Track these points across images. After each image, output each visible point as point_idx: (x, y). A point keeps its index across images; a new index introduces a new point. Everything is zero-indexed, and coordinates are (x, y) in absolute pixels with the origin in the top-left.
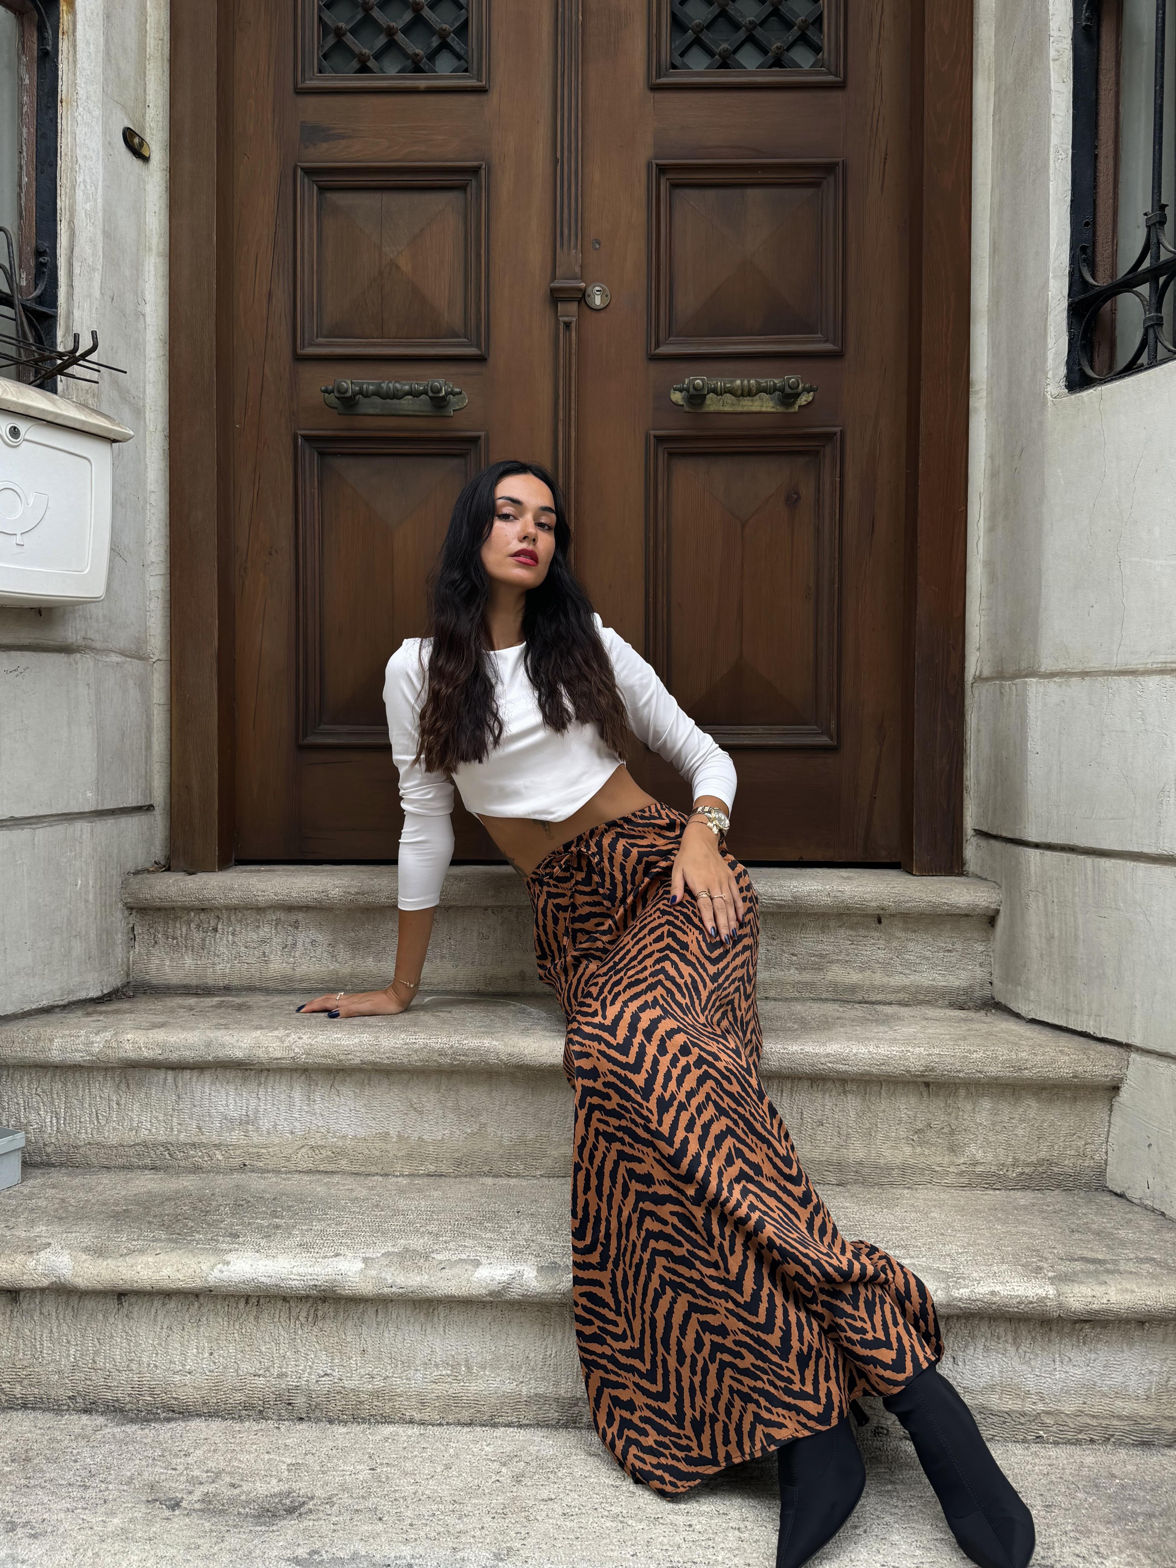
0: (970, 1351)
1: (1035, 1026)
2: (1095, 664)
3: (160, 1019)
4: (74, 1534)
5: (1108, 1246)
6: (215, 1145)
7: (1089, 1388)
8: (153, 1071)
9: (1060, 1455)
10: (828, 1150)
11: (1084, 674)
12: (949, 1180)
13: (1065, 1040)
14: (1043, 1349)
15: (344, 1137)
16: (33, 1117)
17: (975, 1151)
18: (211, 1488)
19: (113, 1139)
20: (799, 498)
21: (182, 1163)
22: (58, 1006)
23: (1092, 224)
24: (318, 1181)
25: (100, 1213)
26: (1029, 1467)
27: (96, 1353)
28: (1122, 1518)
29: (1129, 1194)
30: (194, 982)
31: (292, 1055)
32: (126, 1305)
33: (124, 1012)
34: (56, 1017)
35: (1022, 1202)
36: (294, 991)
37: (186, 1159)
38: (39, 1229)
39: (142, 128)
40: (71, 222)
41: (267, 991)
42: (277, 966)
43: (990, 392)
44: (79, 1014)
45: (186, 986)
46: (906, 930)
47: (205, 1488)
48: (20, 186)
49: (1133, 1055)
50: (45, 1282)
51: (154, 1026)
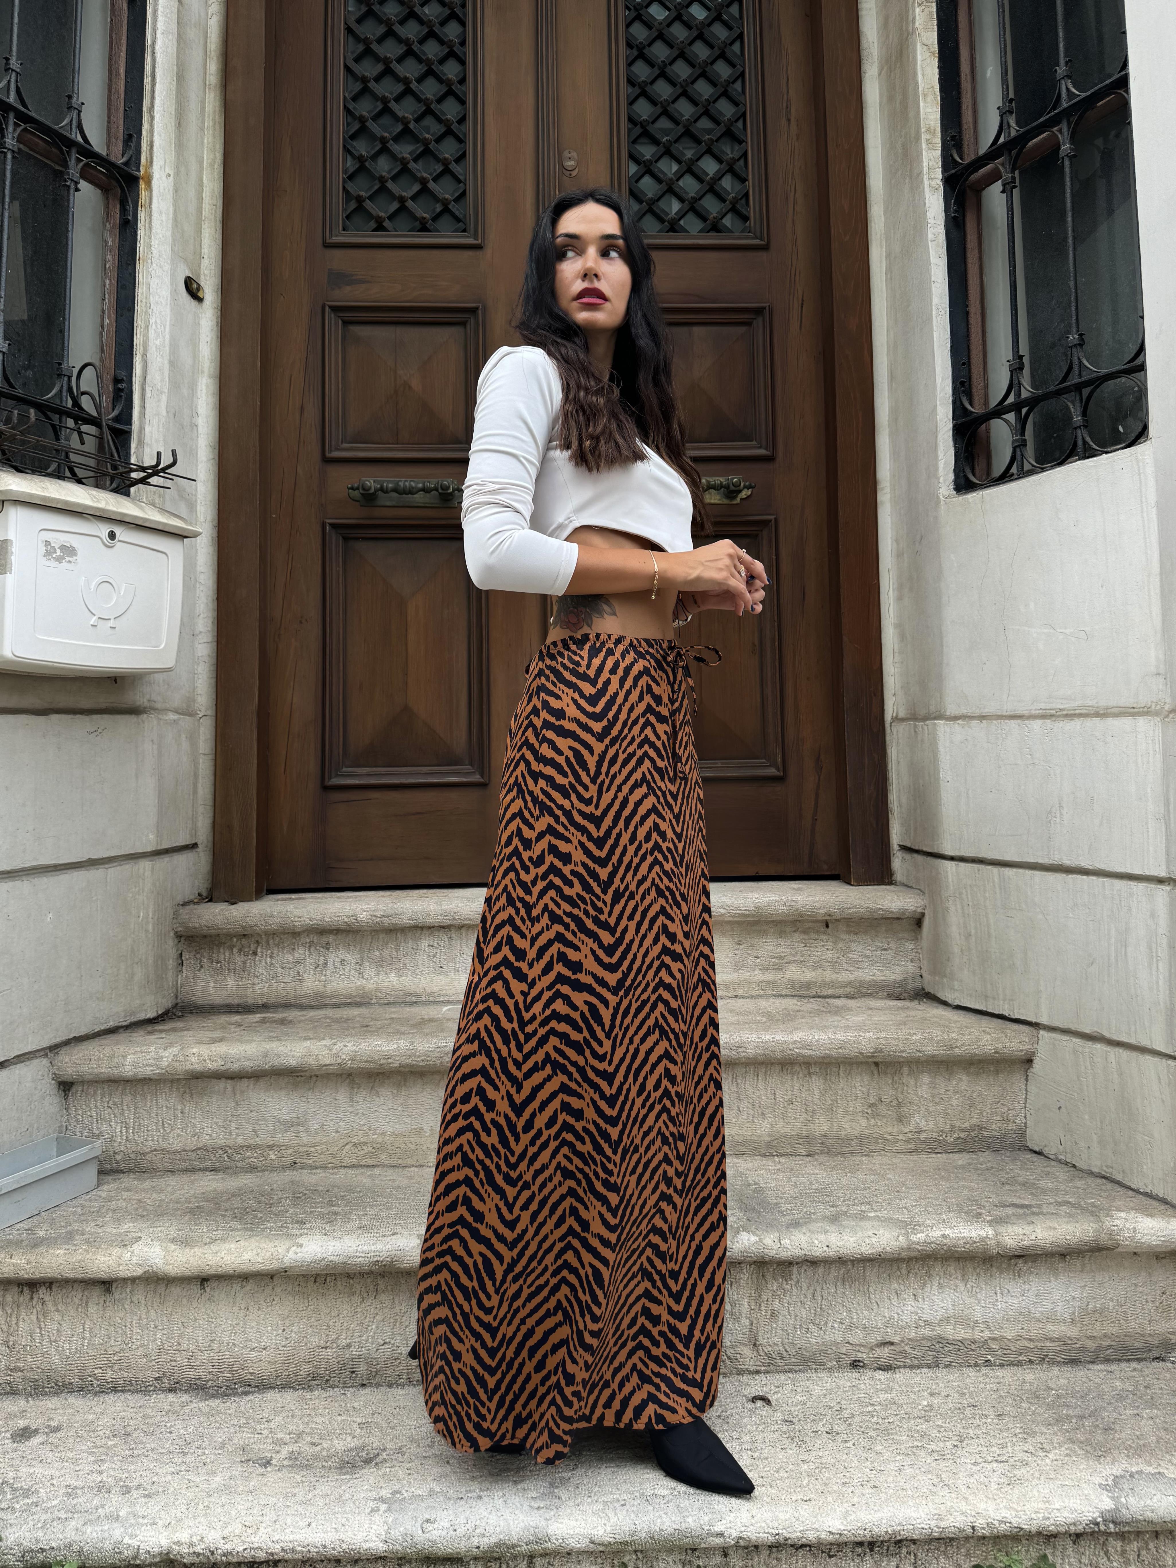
0: (928, 1289)
1: (961, 1012)
2: (989, 710)
3: (217, 1035)
5: (1032, 1194)
6: (269, 1146)
7: (1025, 1316)
8: (214, 1081)
10: (799, 1125)
12: (900, 1146)
13: (985, 1022)
14: (986, 1284)
15: (383, 1133)
16: (105, 1127)
17: (918, 1120)
18: (295, 1448)
19: (177, 1145)
21: (239, 1164)
22: (122, 1027)
23: (968, 364)
24: (362, 1174)
25: (178, 1210)
26: (982, 1385)
27: (181, 1336)
28: (1059, 1420)
29: (1046, 1151)
30: (236, 1001)
31: (339, 1061)
32: (208, 1289)
33: (182, 1030)
34: (122, 1036)
35: (960, 1162)
36: (325, 1006)
37: (244, 1160)
38: (127, 1226)
39: (198, 275)
40: (144, 355)
41: (300, 1007)
42: (311, 984)
43: (893, 489)
44: (141, 1033)
45: (228, 1006)
46: (849, 933)
47: (290, 1448)
48: (102, 327)
49: (1042, 1032)
50: (139, 1272)
51: (214, 1041)
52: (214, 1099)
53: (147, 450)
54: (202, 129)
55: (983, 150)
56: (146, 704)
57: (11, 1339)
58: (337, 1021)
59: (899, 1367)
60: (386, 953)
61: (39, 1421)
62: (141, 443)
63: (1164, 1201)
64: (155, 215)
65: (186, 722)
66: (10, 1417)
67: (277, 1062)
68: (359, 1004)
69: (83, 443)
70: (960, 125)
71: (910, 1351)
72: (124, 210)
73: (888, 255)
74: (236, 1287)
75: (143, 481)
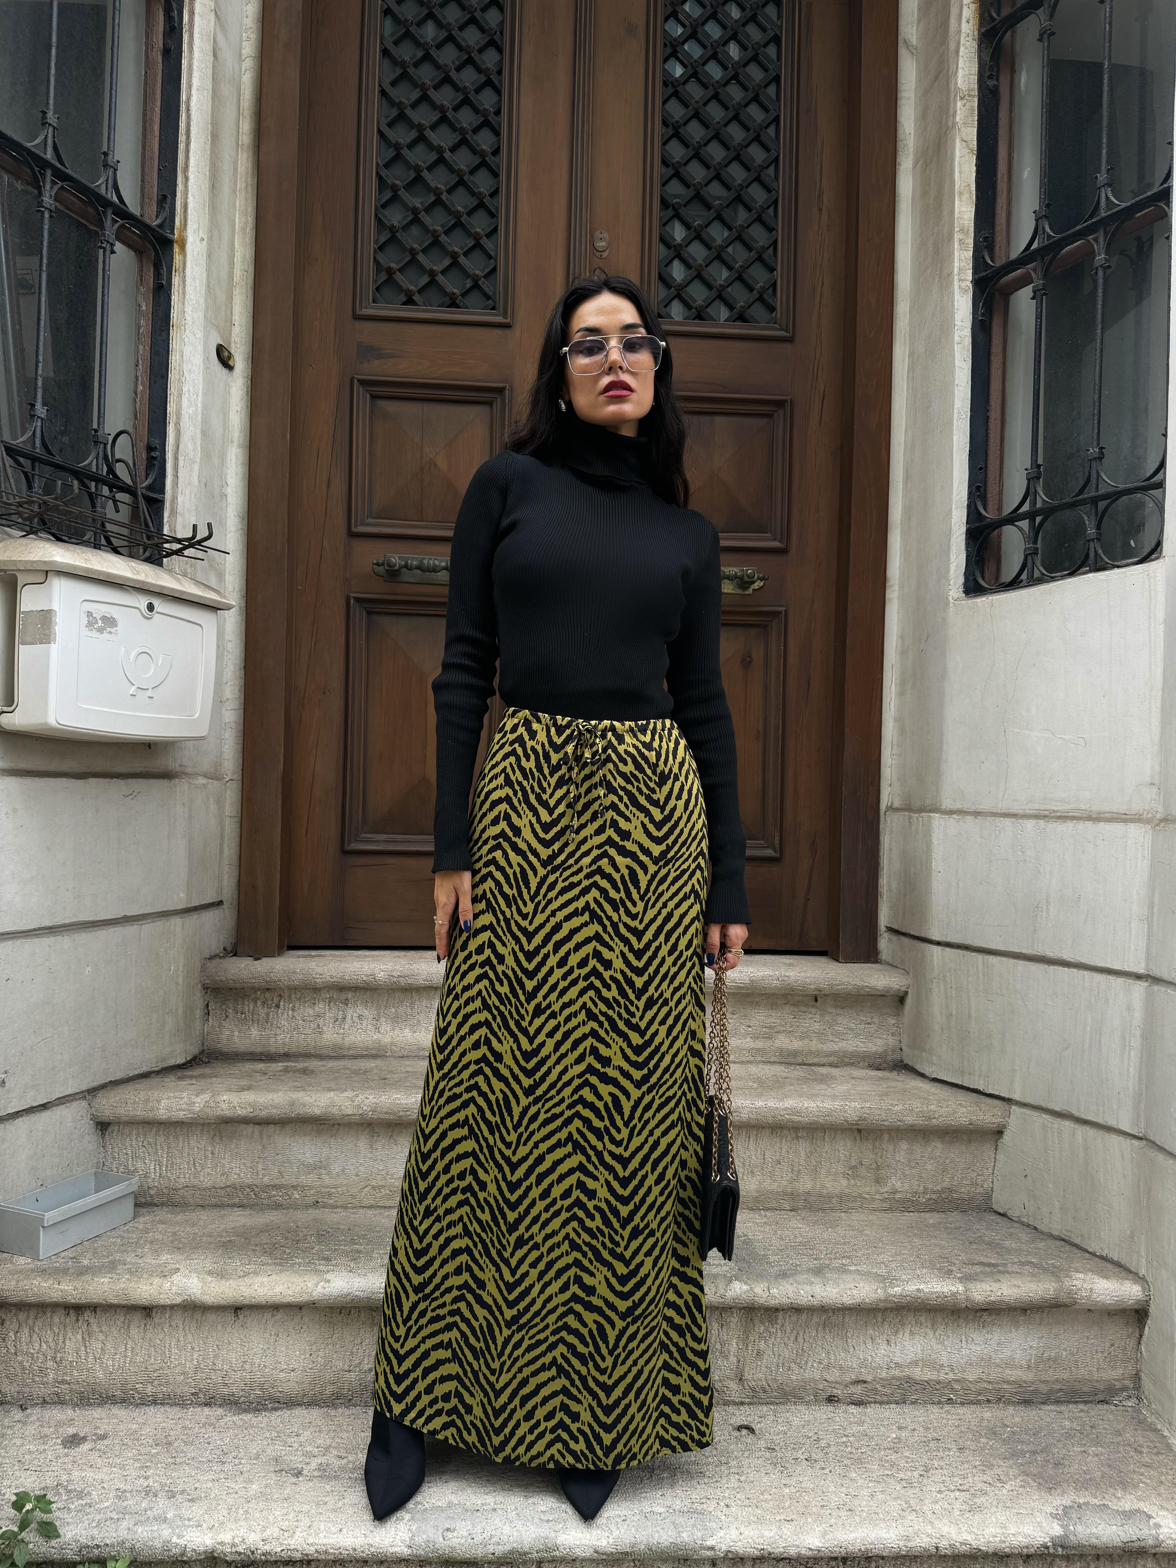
0: (900, 1335)
1: (937, 1084)
2: (985, 806)
3: (244, 1082)
4: (224, 1497)
5: (998, 1253)
6: (293, 1186)
7: (986, 1361)
8: (243, 1126)
9: (965, 1412)
10: (785, 1183)
11: (977, 814)
12: (876, 1205)
13: (961, 1095)
14: (953, 1332)
16: (139, 1164)
17: (895, 1182)
18: (323, 1460)
19: (207, 1182)
20: (751, 661)
21: (265, 1202)
22: (154, 1072)
23: (984, 469)
24: (380, 1214)
25: (211, 1243)
26: (945, 1421)
27: (216, 1357)
28: (1014, 1455)
29: (1009, 1213)
30: (259, 1050)
31: (361, 1112)
32: (241, 1317)
33: (211, 1077)
34: (155, 1081)
35: (931, 1221)
36: (343, 1057)
37: (269, 1198)
38: (165, 1257)
39: (229, 343)
40: (177, 424)
41: (320, 1057)
42: (330, 1036)
43: (901, 587)
44: (172, 1078)
45: (251, 1054)
46: (836, 1007)
47: (319, 1460)
48: (136, 393)
49: (1014, 1107)
50: (178, 1300)
51: (242, 1089)
52: (243, 1143)
53: (180, 519)
54: (234, 191)
55: (1015, 254)
56: (178, 769)
57: (59, 1355)
58: (356, 1072)
59: (870, 1403)
60: (401, 1010)
61: (86, 1429)
62: (173, 512)
63: (1118, 1264)
64: (189, 280)
65: (214, 786)
66: (60, 1424)
67: (302, 1111)
68: (375, 1057)
69: (117, 511)
70: (993, 226)
71: (880, 1388)
72: (158, 274)
73: (911, 355)
74: (267, 1315)
75: (178, 552)
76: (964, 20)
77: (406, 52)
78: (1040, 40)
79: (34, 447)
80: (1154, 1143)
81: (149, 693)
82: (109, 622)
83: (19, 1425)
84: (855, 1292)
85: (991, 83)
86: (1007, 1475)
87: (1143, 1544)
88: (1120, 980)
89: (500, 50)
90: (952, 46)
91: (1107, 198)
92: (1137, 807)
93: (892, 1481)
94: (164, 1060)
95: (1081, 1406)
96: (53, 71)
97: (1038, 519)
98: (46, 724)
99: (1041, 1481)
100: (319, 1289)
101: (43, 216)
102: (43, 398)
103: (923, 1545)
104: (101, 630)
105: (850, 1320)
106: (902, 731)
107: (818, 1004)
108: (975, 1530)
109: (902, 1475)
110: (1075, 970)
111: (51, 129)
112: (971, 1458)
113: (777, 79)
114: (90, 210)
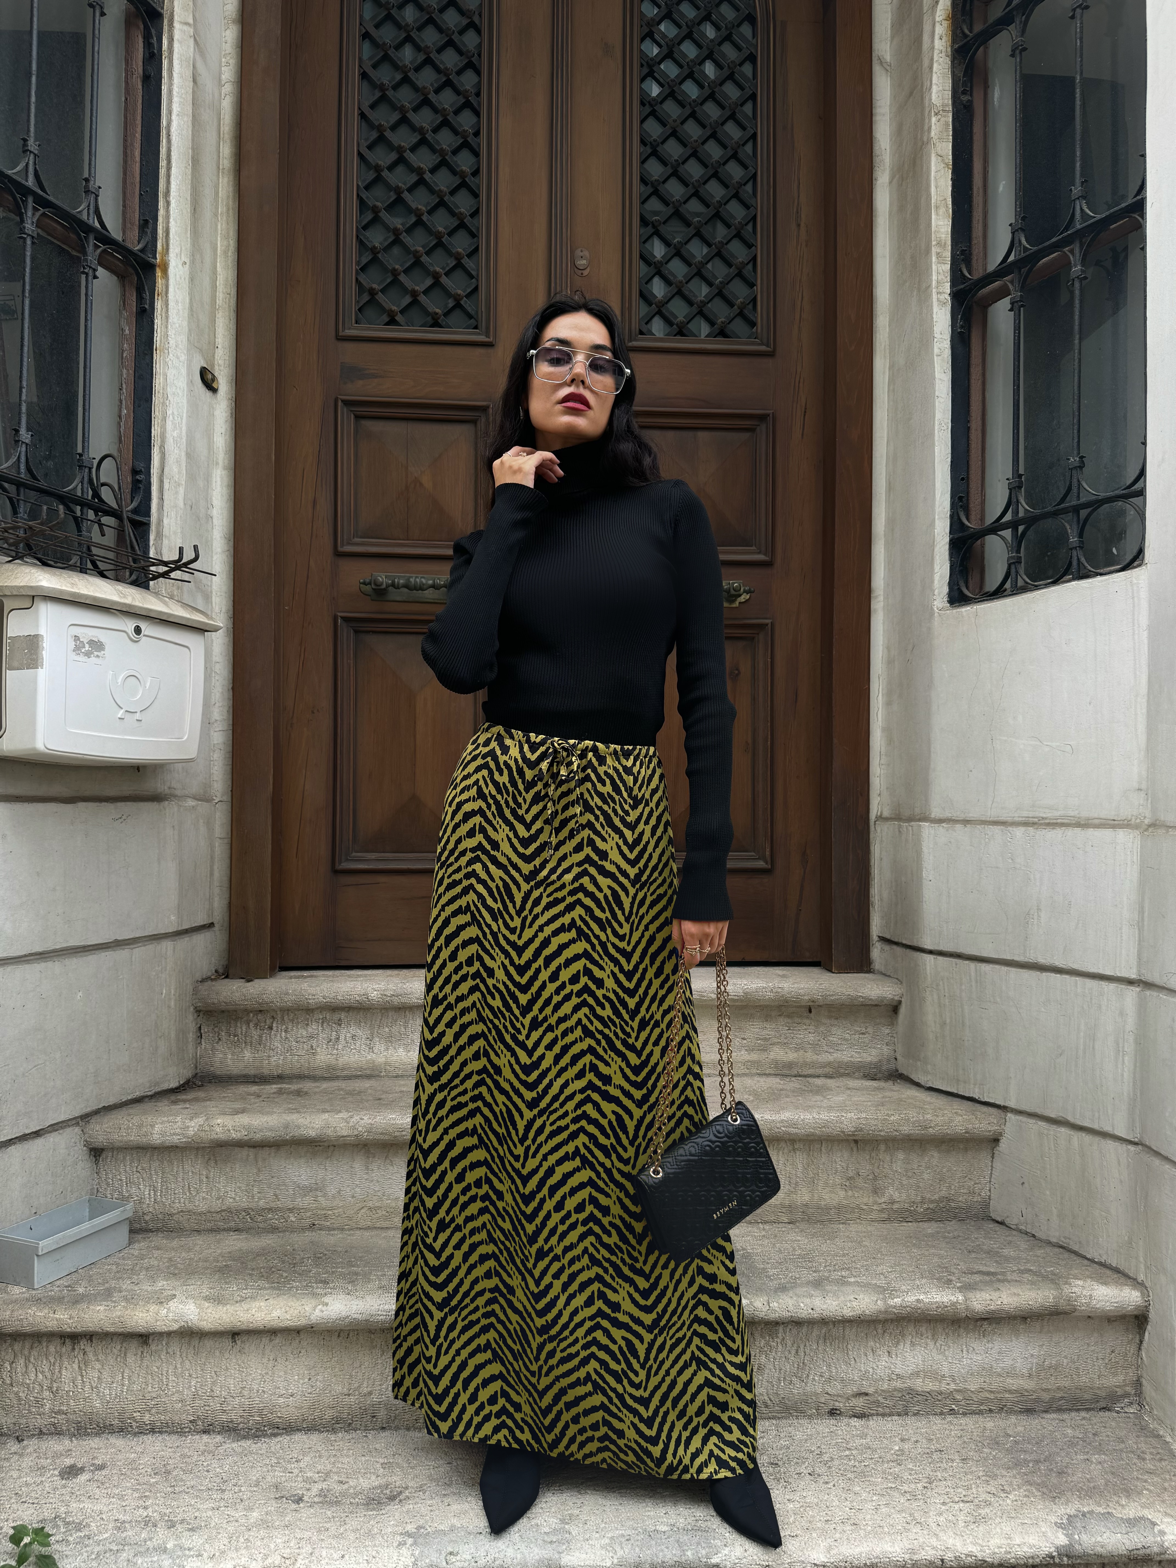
0: (901, 1347)
1: (932, 1093)
2: (973, 814)
3: (238, 1105)
4: (224, 1526)
5: (997, 1262)
6: (289, 1209)
7: (987, 1371)
8: (237, 1149)
9: (968, 1422)
11: (966, 822)
12: (874, 1216)
13: (957, 1104)
14: (954, 1342)
16: (134, 1190)
17: (892, 1192)
18: (324, 1485)
19: (203, 1207)
20: (739, 673)
21: (261, 1225)
22: (147, 1096)
24: (377, 1235)
25: (207, 1268)
26: (948, 1432)
27: (214, 1383)
28: (1017, 1464)
29: (1007, 1221)
30: (252, 1072)
31: (356, 1133)
32: (239, 1342)
33: (204, 1100)
34: (147, 1106)
35: (929, 1231)
36: (337, 1078)
37: (265, 1221)
38: (161, 1284)
39: (213, 365)
40: (162, 447)
41: (314, 1078)
42: (323, 1057)
43: (886, 598)
44: (166, 1102)
45: (245, 1076)
46: (830, 1017)
47: (319, 1486)
48: (120, 417)
49: (1009, 1115)
50: (175, 1327)
51: (236, 1112)
52: (237, 1166)
53: (165, 542)
54: (216, 215)
55: (992, 267)
56: (167, 791)
57: (55, 1385)
58: (350, 1093)
59: (872, 1415)
60: (395, 1029)
61: (84, 1459)
62: (159, 535)
63: (1117, 1270)
64: (171, 304)
65: (203, 808)
66: (57, 1455)
67: (297, 1133)
68: (369, 1077)
69: (103, 535)
70: (970, 239)
71: (882, 1401)
72: (140, 298)
73: (891, 367)
74: (265, 1340)
75: (165, 575)
76: (937, 37)
77: (386, 76)
78: (1013, 55)
79: (19, 473)
80: (1149, 1148)
81: (138, 716)
82: (97, 646)
83: (16, 1457)
84: (854, 1304)
85: (965, 98)
86: (1011, 1484)
87: (1148, 1551)
88: (1112, 986)
89: (478, 73)
90: (926, 63)
91: (1082, 209)
92: (1126, 812)
93: (896, 1494)
94: (157, 1084)
95: (1083, 1414)
96: (33, 99)
97: (1021, 529)
98: (35, 749)
99: (1045, 1490)
100: (317, 1312)
101: (25, 242)
102: (28, 423)
103: (928, 1558)
104: (88, 654)
105: (850, 1333)
106: (890, 741)
107: (812, 1015)
108: (980, 1542)
109: (905, 1488)
110: (1067, 977)
111: (32, 156)
112: (974, 1469)
113: (753, 97)
114: (72, 236)
